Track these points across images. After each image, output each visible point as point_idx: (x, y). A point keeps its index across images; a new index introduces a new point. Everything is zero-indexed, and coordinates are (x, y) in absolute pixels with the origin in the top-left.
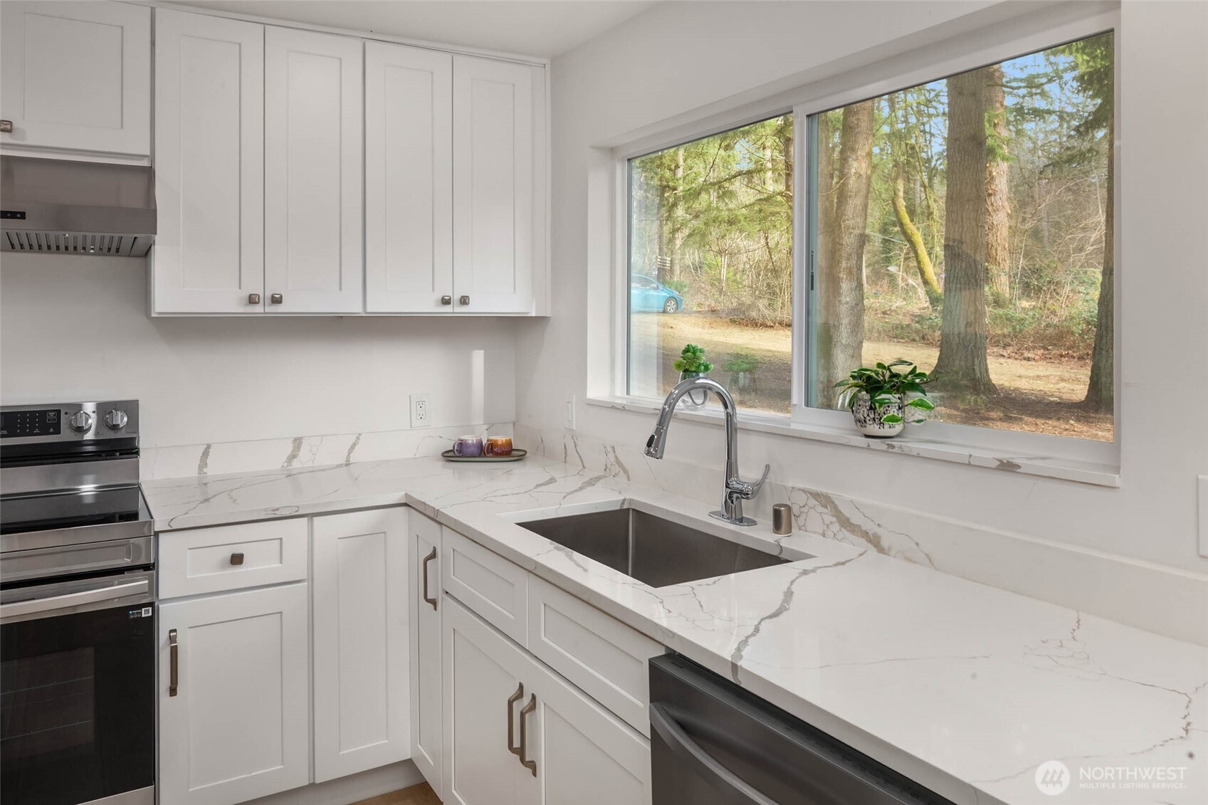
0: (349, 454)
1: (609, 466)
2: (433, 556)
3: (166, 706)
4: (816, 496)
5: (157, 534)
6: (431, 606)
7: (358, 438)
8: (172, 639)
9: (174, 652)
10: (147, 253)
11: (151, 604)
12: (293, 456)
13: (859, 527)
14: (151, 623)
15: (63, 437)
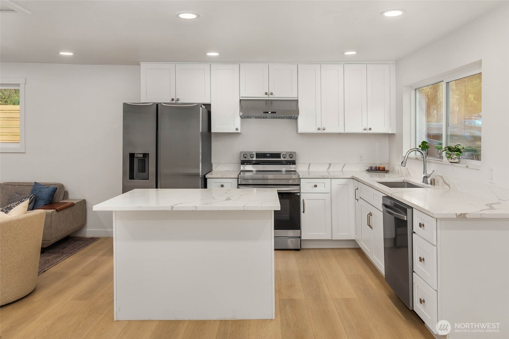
0: (342, 169)
2: (357, 189)
3: (302, 215)
4: (440, 176)
5: (300, 178)
6: (357, 201)
7: (345, 165)
8: (303, 201)
9: (304, 203)
10: (297, 118)
11: (299, 193)
12: (329, 168)
13: (447, 183)
14: (299, 197)
15: (282, 159)
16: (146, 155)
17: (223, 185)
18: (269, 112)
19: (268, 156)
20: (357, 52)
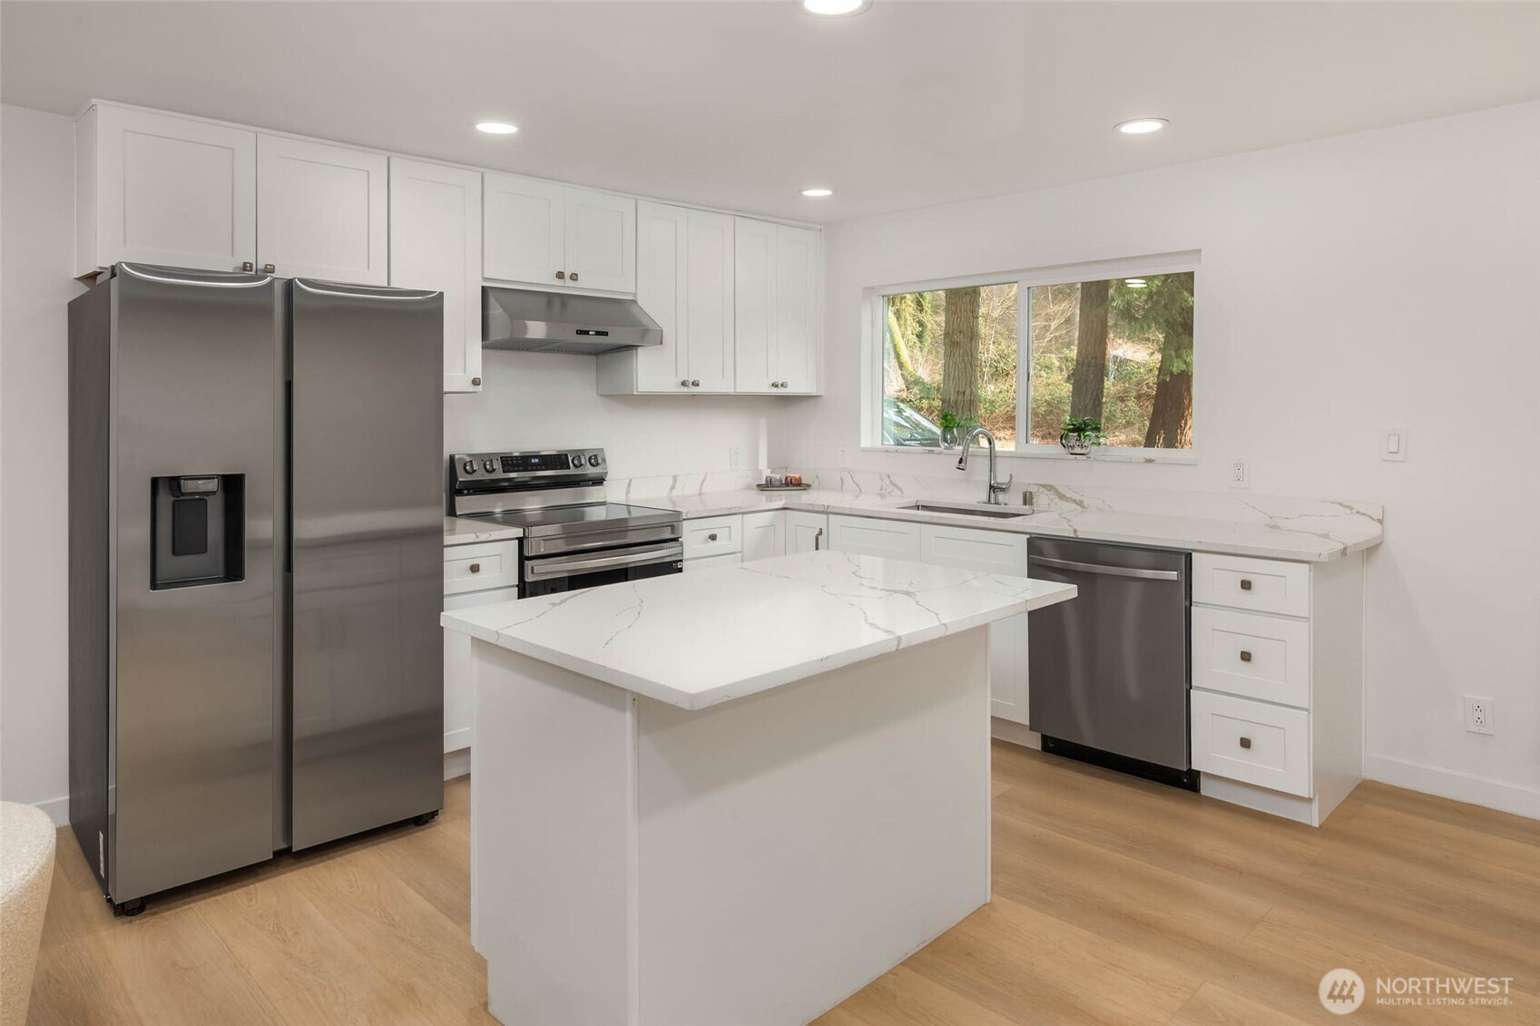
1: (884, 486)
2: (821, 533)
4: (1044, 486)
5: (682, 520)
11: (681, 561)
12: (673, 488)
13: (1070, 498)
15: (572, 471)
16: (233, 486)
17: (478, 565)
18: (594, 333)
19: (535, 464)
20: (835, 192)
